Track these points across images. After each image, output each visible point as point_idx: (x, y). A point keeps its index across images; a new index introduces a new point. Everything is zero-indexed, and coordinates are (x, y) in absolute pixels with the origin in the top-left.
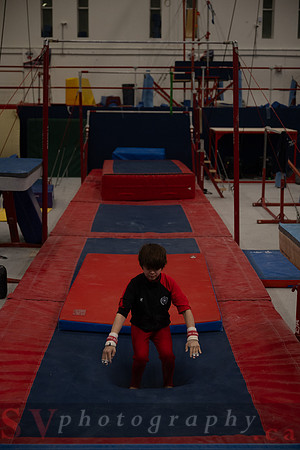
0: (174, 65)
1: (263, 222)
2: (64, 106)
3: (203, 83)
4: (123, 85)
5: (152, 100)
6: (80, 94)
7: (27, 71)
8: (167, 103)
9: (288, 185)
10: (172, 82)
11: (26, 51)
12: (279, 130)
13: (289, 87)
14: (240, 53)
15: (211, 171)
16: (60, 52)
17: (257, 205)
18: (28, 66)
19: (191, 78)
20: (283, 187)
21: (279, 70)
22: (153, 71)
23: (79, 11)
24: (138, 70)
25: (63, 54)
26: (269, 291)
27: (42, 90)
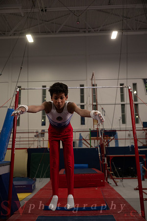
5: (83, 146)
18: (36, 136)
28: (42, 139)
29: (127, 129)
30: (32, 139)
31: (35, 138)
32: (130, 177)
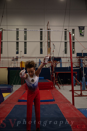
16: (20, 57)
23: (25, 48)
28: (16, 62)
29: (67, 57)
30: (11, 62)
31: (12, 61)
32: (68, 84)
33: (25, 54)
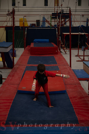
0: (52, 14)
1: (78, 61)
2: (19, 27)
3: (60, 19)
4: (37, 20)
5: (45, 25)
6: (24, 23)
7: (8, 16)
8: (50, 26)
9: (86, 50)
10: (51, 19)
11: (8, 10)
12: (83, 34)
13: (86, 21)
14: (71, 10)
15: (63, 46)
17: (76, 56)
18: (8, 15)
19: (57, 18)
20: (84, 50)
21: (83, 15)
22: (45, 16)
24: (41, 16)
25: (18, 11)
26: (80, 81)
27: (12, 22)
33: (23, 6)
